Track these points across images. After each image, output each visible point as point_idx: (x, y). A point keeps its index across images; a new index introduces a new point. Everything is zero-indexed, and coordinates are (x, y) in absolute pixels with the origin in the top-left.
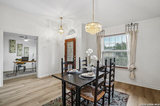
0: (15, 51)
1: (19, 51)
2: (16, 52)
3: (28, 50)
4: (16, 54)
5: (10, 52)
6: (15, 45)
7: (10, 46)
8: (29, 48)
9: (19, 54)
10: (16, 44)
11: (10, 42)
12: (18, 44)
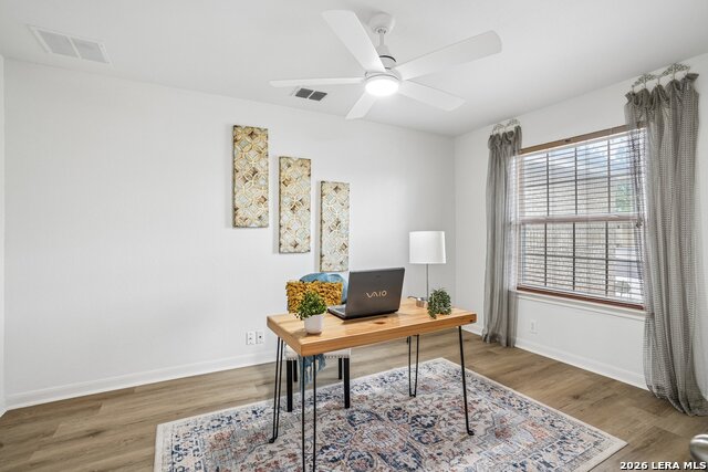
0: (261, 210)
1: (287, 215)
2: (272, 220)
3: (345, 205)
4: (268, 235)
5: (235, 226)
6: (263, 163)
7: (235, 171)
8: (346, 185)
9: (288, 239)
10: (270, 160)
11: (235, 141)
12: (284, 162)
